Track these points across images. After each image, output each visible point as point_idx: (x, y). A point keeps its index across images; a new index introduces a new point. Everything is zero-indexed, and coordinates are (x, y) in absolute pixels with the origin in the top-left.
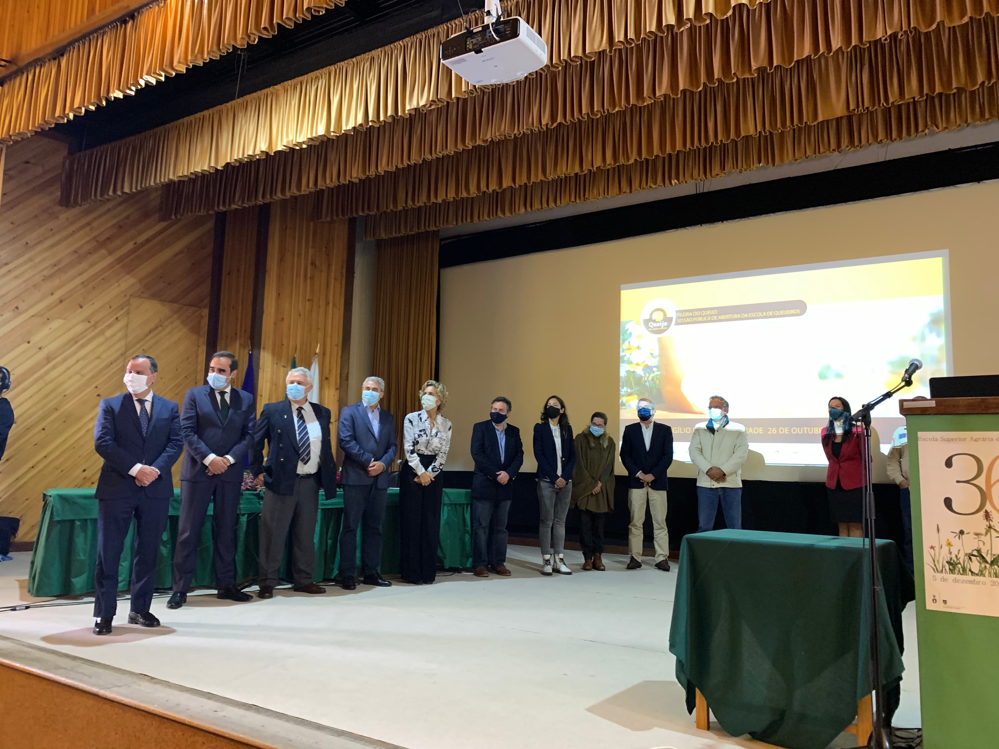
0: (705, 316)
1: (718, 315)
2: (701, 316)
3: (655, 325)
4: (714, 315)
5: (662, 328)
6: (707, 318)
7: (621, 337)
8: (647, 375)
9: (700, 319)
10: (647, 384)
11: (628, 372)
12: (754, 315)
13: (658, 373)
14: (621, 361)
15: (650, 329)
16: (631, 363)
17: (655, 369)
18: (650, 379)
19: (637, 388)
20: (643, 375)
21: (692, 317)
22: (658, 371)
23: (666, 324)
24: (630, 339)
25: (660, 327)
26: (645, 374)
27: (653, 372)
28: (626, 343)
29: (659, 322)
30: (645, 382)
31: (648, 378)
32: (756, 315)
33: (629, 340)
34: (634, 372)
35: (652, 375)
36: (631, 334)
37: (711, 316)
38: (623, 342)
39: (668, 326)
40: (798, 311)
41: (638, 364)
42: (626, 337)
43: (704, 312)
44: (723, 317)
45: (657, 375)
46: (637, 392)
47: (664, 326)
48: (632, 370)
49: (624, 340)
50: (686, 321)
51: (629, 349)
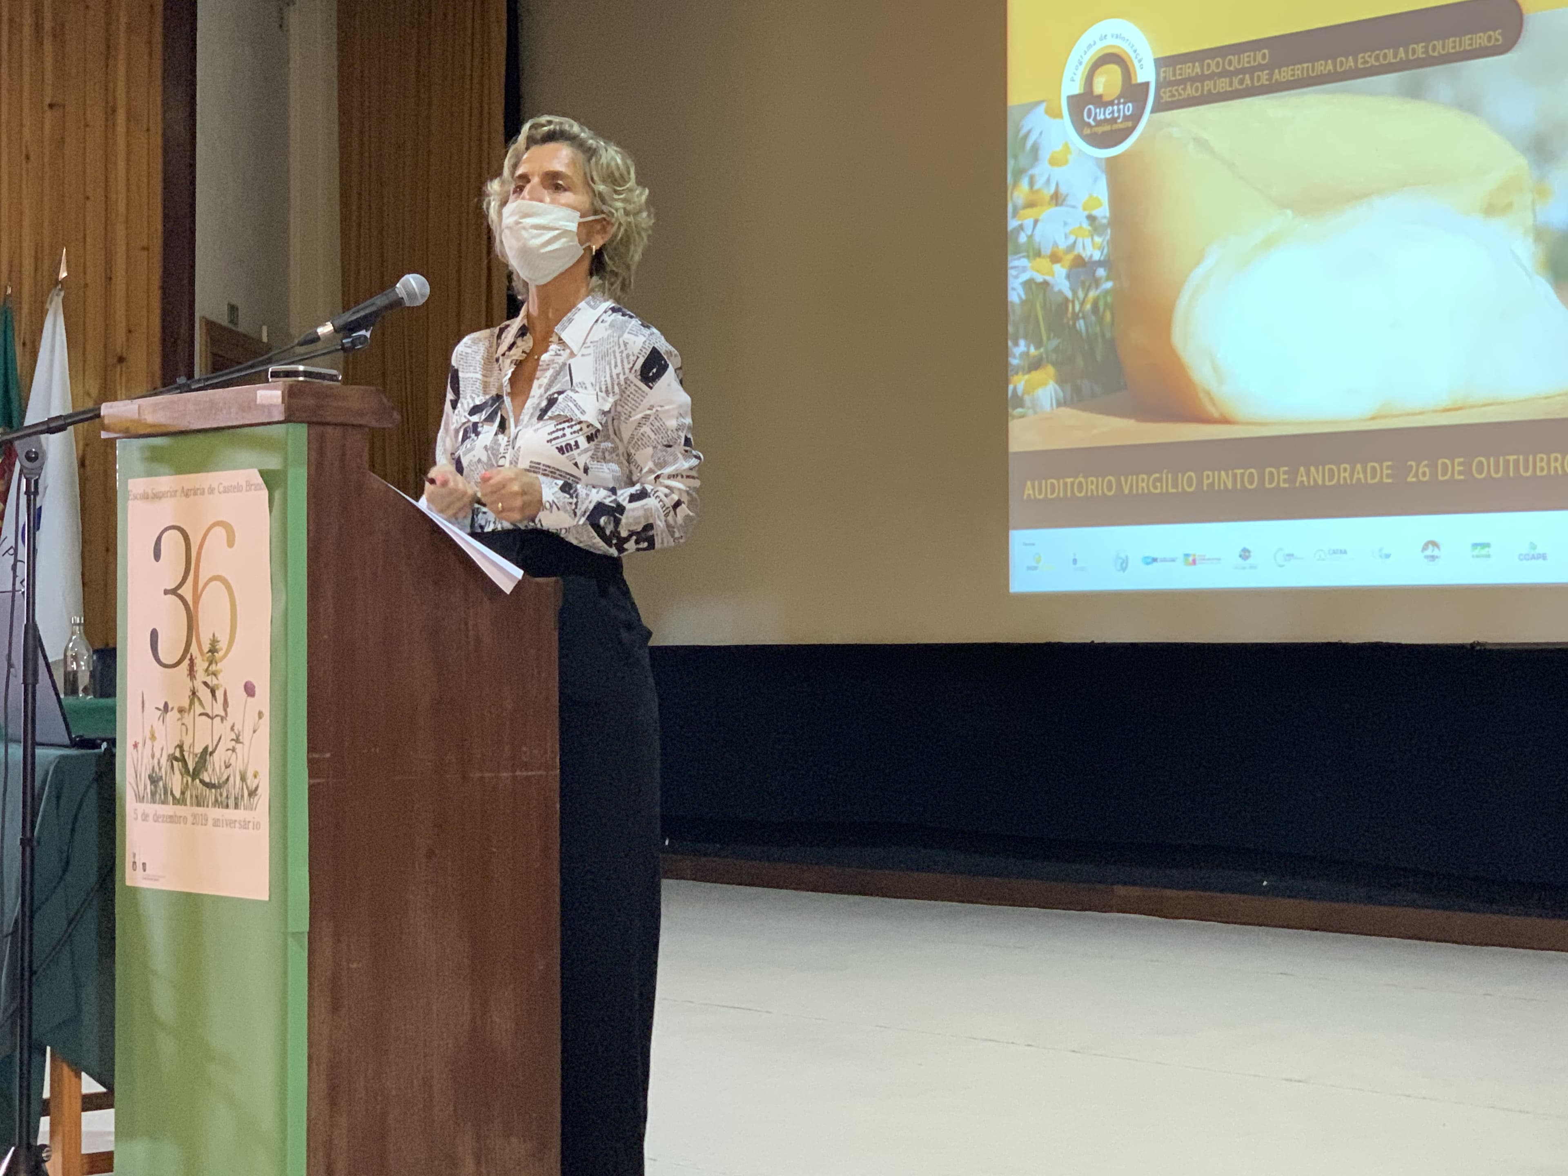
0: (1237, 72)
1: (1270, 67)
2: (1224, 74)
3: (1102, 114)
4: (1261, 67)
5: (1120, 125)
6: (1241, 82)
7: (1011, 163)
8: (1081, 294)
9: (1223, 84)
10: (1081, 325)
11: (1029, 284)
12: (1373, 62)
13: (1109, 285)
14: (1010, 247)
15: (1087, 131)
16: (1038, 254)
17: (1101, 272)
18: (1088, 307)
19: (1055, 342)
20: (1069, 295)
21: (1201, 78)
22: (1108, 279)
23: (1129, 109)
24: (1035, 171)
25: (1114, 120)
26: (1075, 292)
27: (1097, 282)
28: (1024, 184)
29: (1111, 103)
30: (1075, 317)
31: (1082, 304)
32: (1377, 58)
33: (1031, 172)
34: (1046, 284)
35: (1092, 294)
36: (1035, 149)
37: (1251, 70)
38: (1016, 184)
39: (1136, 118)
40: (1497, 35)
41: (1055, 258)
42: (1023, 162)
43: (1234, 59)
44: (1285, 74)
45: (1107, 292)
46: (1054, 356)
47: (1126, 118)
48: (1039, 278)
49: (1019, 173)
50: (1184, 95)
51: (1031, 205)
